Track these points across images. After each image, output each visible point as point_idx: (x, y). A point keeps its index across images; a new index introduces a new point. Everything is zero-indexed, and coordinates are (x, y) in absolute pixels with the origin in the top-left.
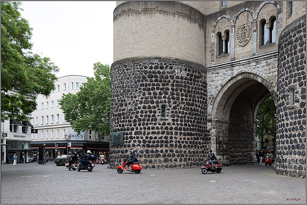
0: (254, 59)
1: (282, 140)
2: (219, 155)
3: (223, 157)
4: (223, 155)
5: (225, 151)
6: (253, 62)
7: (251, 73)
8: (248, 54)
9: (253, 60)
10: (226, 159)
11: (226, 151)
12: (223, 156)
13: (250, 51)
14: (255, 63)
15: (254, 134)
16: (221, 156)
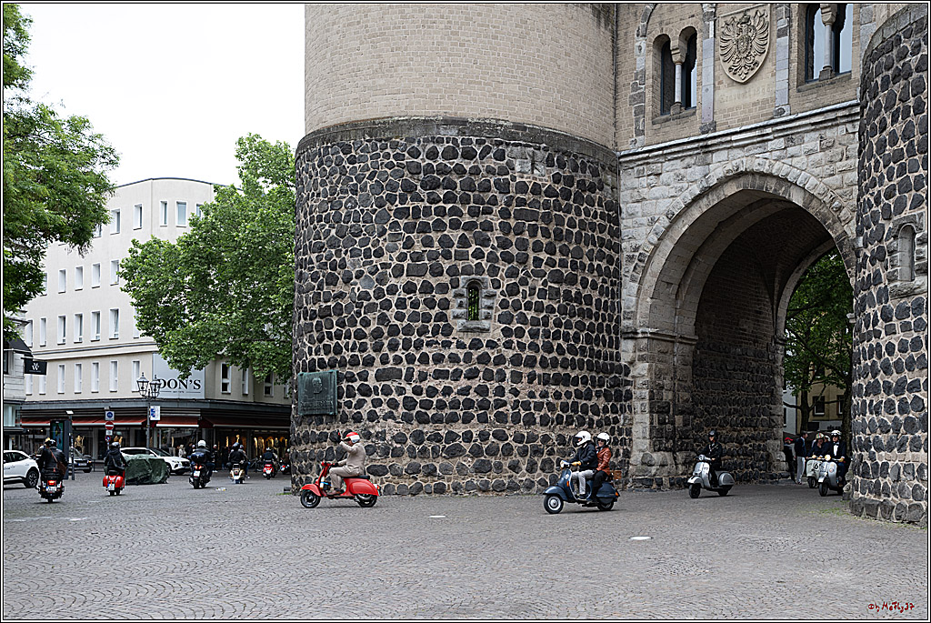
0: (779, 128)
1: (872, 401)
2: (659, 450)
3: (675, 458)
4: (672, 450)
5: (680, 438)
6: (775, 138)
7: (771, 175)
8: (761, 108)
9: (777, 131)
10: (684, 464)
11: (684, 436)
12: (674, 453)
13: (765, 101)
14: (782, 139)
15: (779, 381)
16: (666, 454)
